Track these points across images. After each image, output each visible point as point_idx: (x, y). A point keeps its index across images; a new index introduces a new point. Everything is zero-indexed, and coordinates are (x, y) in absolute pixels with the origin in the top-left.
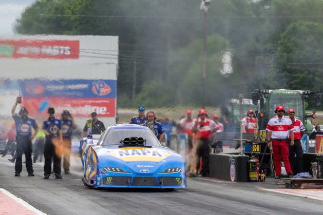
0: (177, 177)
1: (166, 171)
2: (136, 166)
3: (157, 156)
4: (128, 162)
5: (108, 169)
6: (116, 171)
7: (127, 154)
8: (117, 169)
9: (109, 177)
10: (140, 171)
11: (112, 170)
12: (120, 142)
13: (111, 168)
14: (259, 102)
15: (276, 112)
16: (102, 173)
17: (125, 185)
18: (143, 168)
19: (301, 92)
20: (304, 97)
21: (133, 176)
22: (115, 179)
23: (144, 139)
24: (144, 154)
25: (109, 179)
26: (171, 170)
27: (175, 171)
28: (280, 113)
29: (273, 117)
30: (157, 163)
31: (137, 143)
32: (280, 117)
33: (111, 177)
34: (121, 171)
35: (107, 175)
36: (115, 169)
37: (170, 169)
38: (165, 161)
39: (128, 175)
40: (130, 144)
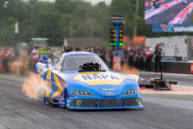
0: (136, 98)
1: (127, 93)
2: (101, 90)
3: (115, 79)
4: (93, 86)
5: (77, 93)
6: (85, 94)
7: (90, 78)
8: (85, 92)
9: (78, 99)
10: (106, 94)
11: (81, 94)
12: (80, 67)
13: (79, 92)
14: (29, 44)
15: (35, 47)
16: (71, 96)
17: (93, 107)
18: (108, 91)
19: (46, 39)
20: (47, 41)
21: (100, 98)
22: (85, 102)
23: (99, 64)
24: (104, 78)
25: (79, 102)
26: (131, 92)
27: (134, 92)
28: (37, 48)
29: (34, 49)
30: (118, 86)
31: (93, 68)
32: (37, 49)
33: (80, 99)
34: (89, 94)
35: (77, 97)
36: (84, 93)
37: (129, 91)
38: (123, 84)
39: (96, 98)
40: (88, 68)
